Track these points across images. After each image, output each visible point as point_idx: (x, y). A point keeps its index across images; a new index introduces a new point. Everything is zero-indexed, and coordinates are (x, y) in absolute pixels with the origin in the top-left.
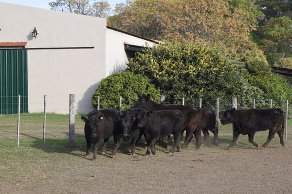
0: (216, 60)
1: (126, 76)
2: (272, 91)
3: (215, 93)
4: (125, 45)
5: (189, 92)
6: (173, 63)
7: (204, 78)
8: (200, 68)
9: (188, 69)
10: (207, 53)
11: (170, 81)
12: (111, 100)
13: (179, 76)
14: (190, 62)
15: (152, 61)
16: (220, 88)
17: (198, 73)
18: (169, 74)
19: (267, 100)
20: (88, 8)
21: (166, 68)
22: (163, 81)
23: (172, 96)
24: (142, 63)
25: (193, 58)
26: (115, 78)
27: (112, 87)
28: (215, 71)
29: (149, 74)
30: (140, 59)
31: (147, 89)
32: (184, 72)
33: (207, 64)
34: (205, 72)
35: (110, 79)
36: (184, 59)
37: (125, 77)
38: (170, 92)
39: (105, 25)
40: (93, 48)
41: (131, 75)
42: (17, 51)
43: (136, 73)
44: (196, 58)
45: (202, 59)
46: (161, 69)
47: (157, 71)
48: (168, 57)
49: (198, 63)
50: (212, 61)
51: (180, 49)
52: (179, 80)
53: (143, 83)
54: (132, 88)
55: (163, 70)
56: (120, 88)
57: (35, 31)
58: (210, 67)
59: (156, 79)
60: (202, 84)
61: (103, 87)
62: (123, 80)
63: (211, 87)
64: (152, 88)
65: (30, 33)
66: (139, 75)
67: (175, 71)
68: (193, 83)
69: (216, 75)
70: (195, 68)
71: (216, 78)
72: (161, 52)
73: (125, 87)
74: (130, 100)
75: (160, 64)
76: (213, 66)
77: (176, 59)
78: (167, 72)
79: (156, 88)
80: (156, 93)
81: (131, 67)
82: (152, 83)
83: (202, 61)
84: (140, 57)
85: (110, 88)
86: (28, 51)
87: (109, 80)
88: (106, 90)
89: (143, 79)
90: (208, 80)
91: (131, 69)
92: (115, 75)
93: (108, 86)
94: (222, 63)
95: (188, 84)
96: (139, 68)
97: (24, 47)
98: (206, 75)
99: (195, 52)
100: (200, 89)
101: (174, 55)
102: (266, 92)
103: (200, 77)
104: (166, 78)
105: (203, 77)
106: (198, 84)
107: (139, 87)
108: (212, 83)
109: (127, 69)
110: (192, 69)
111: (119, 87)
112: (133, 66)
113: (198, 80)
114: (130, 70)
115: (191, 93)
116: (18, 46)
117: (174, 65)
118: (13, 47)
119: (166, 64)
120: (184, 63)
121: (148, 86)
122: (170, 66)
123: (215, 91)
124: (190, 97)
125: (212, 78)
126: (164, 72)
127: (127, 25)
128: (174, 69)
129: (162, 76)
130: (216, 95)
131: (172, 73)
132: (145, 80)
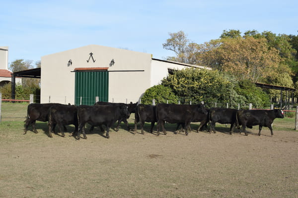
2: (251, 98)
4: (169, 69)
6: (186, 80)
7: (204, 90)
8: (200, 84)
9: (194, 84)
11: (182, 91)
13: (188, 88)
14: (196, 80)
16: (214, 96)
18: (183, 86)
19: (247, 104)
21: (182, 83)
22: (178, 91)
26: (153, 89)
28: (210, 86)
29: (172, 87)
32: (192, 86)
33: (205, 81)
34: (204, 86)
37: (158, 88)
38: (183, 97)
40: (144, 71)
41: (162, 87)
42: (103, 72)
43: (165, 86)
44: (200, 77)
46: (178, 83)
47: (175, 85)
48: (184, 77)
52: (188, 90)
53: (167, 92)
54: (161, 94)
57: (112, 61)
58: (208, 83)
59: (175, 89)
60: (202, 93)
61: (146, 93)
62: (157, 90)
63: (208, 95)
64: (173, 95)
65: (110, 62)
66: (167, 87)
68: (197, 92)
70: (197, 84)
72: (181, 74)
73: (157, 94)
75: (178, 80)
77: (188, 78)
79: (175, 95)
80: (175, 98)
81: (163, 83)
82: (173, 92)
83: (202, 79)
85: (150, 94)
86: (109, 72)
87: (150, 90)
88: (147, 96)
89: (168, 90)
90: (206, 91)
92: (154, 87)
95: (194, 93)
97: (107, 70)
98: (204, 88)
99: (200, 74)
101: (187, 75)
102: (247, 99)
103: (201, 89)
104: (180, 89)
106: (199, 93)
107: (165, 94)
109: (161, 84)
111: (154, 94)
113: (200, 91)
116: (104, 70)
118: (101, 70)
119: (181, 81)
120: (193, 80)
121: (170, 94)
123: (211, 98)
126: (179, 85)
128: (186, 84)
129: (179, 87)
131: (185, 86)
132: (169, 90)
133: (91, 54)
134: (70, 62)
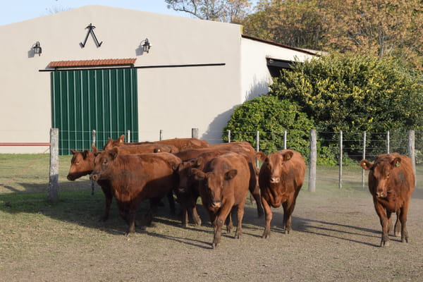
0: (391, 78)
1: (268, 102)
3: (389, 124)
4: (268, 59)
5: (353, 122)
6: (332, 83)
7: (375, 104)
8: (368, 91)
9: (352, 92)
10: (379, 69)
11: (327, 108)
12: (248, 135)
13: (340, 101)
14: (355, 82)
15: (303, 81)
16: (396, 116)
17: (366, 96)
18: (326, 98)
20: (220, 4)
21: (323, 90)
22: (318, 108)
23: (330, 128)
24: (290, 85)
25: (359, 77)
26: (253, 105)
27: (250, 117)
28: (389, 94)
29: (298, 98)
30: (287, 79)
31: (296, 119)
32: (347, 96)
33: (378, 85)
34: (376, 95)
35: (247, 106)
36: (346, 79)
37: (267, 104)
38: (327, 123)
39: (241, 33)
40: (224, 64)
41: (275, 100)
42: (124, 70)
43: (281, 97)
44: (363, 76)
45: (371, 77)
46: (316, 92)
47: (309, 95)
48: (324, 76)
49: (366, 84)
50: (385, 80)
51: (342, 65)
52: (339, 107)
53: (291, 112)
54: (276, 118)
55: (318, 93)
56: (260, 118)
57: (147, 44)
58: (383, 88)
59: (309, 106)
60: (371, 112)
61: (237, 117)
62: (264, 108)
63: (383, 115)
64: (303, 117)
65: (140, 46)
66: (286, 101)
67: (334, 95)
68: (359, 110)
69: (391, 100)
70: (361, 91)
71: (390, 104)
72: (314, 69)
73: (266, 117)
74: (273, 134)
75: (313, 85)
76: (386, 87)
77: (335, 78)
78: (324, 96)
79: (309, 118)
80: (309, 125)
81: (274, 90)
82: (303, 111)
83: (371, 81)
84: (287, 76)
85: (247, 118)
86: (138, 70)
87: (244, 108)
88: (242, 122)
89: (291, 106)
90: (379, 106)
91: (274, 92)
92: (253, 101)
93: (244, 116)
94: (399, 83)
95: (352, 112)
96: (285, 91)
97: (132, 65)
98: (376, 99)
99: (362, 68)
100: (369, 118)
101: (332, 72)
103: (369, 103)
104: (321, 105)
105: (372, 102)
106: (365, 112)
107: (285, 116)
108: (385, 110)
109: (270, 93)
110: (357, 93)
111: (258, 117)
112: (278, 89)
113: (366, 106)
114: (274, 94)
115: (357, 124)
116: (125, 65)
117: (332, 86)
118: (118, 65)
119: (322, 85)
120: (347, 83)
121: (297, 115)
122: (327, 88)
123: (390, 121)
124: (355, 129)
125: (384, 104)
126: (319, 96)
127: (273, 27)
128: (333, 91)
129: (316, 101)
130: (391, 127)
131: (330, 98)
132: (293, 108)
133: (91, 28)
134: (37, 49)
